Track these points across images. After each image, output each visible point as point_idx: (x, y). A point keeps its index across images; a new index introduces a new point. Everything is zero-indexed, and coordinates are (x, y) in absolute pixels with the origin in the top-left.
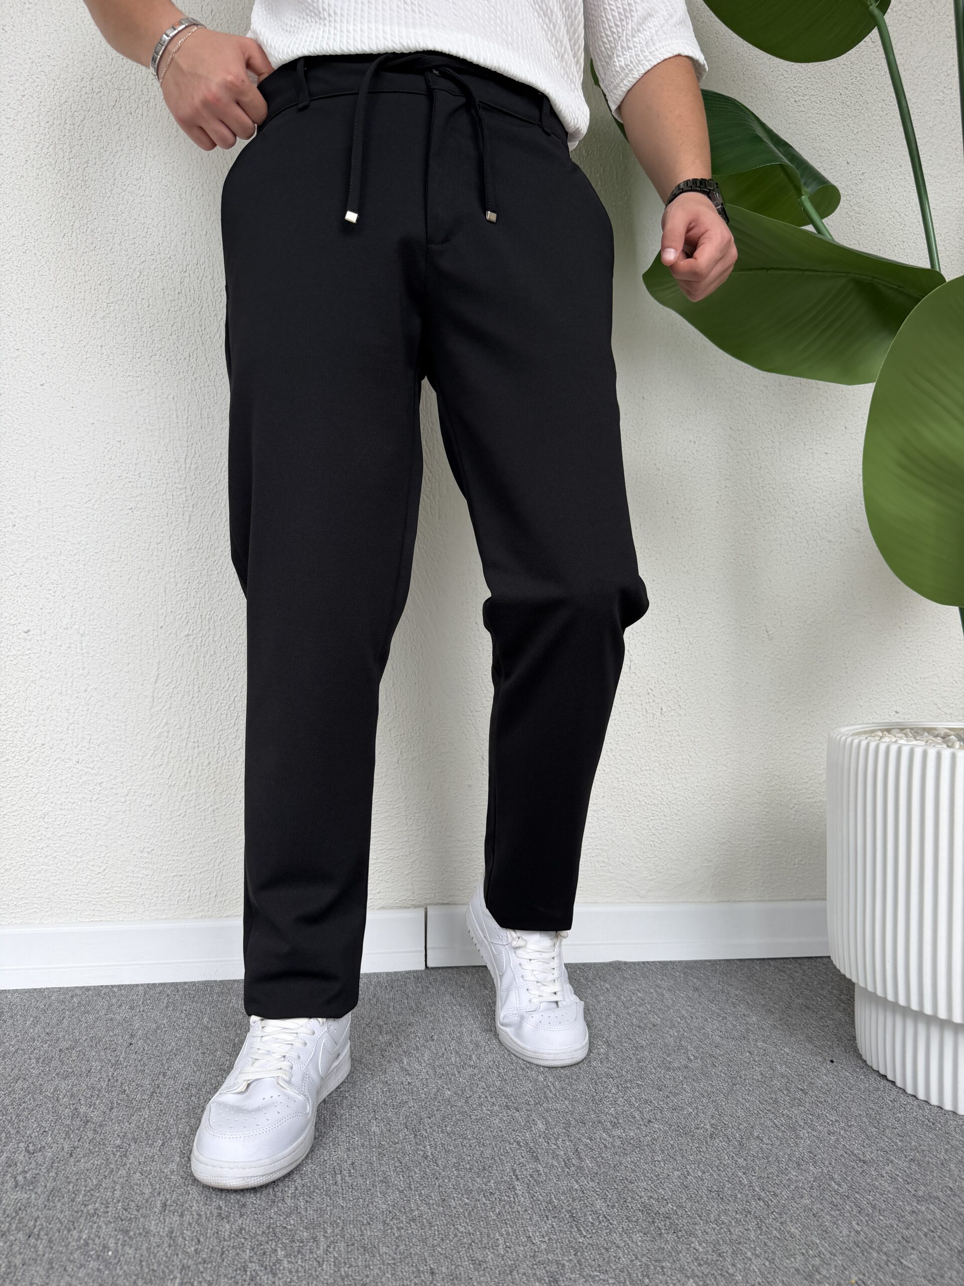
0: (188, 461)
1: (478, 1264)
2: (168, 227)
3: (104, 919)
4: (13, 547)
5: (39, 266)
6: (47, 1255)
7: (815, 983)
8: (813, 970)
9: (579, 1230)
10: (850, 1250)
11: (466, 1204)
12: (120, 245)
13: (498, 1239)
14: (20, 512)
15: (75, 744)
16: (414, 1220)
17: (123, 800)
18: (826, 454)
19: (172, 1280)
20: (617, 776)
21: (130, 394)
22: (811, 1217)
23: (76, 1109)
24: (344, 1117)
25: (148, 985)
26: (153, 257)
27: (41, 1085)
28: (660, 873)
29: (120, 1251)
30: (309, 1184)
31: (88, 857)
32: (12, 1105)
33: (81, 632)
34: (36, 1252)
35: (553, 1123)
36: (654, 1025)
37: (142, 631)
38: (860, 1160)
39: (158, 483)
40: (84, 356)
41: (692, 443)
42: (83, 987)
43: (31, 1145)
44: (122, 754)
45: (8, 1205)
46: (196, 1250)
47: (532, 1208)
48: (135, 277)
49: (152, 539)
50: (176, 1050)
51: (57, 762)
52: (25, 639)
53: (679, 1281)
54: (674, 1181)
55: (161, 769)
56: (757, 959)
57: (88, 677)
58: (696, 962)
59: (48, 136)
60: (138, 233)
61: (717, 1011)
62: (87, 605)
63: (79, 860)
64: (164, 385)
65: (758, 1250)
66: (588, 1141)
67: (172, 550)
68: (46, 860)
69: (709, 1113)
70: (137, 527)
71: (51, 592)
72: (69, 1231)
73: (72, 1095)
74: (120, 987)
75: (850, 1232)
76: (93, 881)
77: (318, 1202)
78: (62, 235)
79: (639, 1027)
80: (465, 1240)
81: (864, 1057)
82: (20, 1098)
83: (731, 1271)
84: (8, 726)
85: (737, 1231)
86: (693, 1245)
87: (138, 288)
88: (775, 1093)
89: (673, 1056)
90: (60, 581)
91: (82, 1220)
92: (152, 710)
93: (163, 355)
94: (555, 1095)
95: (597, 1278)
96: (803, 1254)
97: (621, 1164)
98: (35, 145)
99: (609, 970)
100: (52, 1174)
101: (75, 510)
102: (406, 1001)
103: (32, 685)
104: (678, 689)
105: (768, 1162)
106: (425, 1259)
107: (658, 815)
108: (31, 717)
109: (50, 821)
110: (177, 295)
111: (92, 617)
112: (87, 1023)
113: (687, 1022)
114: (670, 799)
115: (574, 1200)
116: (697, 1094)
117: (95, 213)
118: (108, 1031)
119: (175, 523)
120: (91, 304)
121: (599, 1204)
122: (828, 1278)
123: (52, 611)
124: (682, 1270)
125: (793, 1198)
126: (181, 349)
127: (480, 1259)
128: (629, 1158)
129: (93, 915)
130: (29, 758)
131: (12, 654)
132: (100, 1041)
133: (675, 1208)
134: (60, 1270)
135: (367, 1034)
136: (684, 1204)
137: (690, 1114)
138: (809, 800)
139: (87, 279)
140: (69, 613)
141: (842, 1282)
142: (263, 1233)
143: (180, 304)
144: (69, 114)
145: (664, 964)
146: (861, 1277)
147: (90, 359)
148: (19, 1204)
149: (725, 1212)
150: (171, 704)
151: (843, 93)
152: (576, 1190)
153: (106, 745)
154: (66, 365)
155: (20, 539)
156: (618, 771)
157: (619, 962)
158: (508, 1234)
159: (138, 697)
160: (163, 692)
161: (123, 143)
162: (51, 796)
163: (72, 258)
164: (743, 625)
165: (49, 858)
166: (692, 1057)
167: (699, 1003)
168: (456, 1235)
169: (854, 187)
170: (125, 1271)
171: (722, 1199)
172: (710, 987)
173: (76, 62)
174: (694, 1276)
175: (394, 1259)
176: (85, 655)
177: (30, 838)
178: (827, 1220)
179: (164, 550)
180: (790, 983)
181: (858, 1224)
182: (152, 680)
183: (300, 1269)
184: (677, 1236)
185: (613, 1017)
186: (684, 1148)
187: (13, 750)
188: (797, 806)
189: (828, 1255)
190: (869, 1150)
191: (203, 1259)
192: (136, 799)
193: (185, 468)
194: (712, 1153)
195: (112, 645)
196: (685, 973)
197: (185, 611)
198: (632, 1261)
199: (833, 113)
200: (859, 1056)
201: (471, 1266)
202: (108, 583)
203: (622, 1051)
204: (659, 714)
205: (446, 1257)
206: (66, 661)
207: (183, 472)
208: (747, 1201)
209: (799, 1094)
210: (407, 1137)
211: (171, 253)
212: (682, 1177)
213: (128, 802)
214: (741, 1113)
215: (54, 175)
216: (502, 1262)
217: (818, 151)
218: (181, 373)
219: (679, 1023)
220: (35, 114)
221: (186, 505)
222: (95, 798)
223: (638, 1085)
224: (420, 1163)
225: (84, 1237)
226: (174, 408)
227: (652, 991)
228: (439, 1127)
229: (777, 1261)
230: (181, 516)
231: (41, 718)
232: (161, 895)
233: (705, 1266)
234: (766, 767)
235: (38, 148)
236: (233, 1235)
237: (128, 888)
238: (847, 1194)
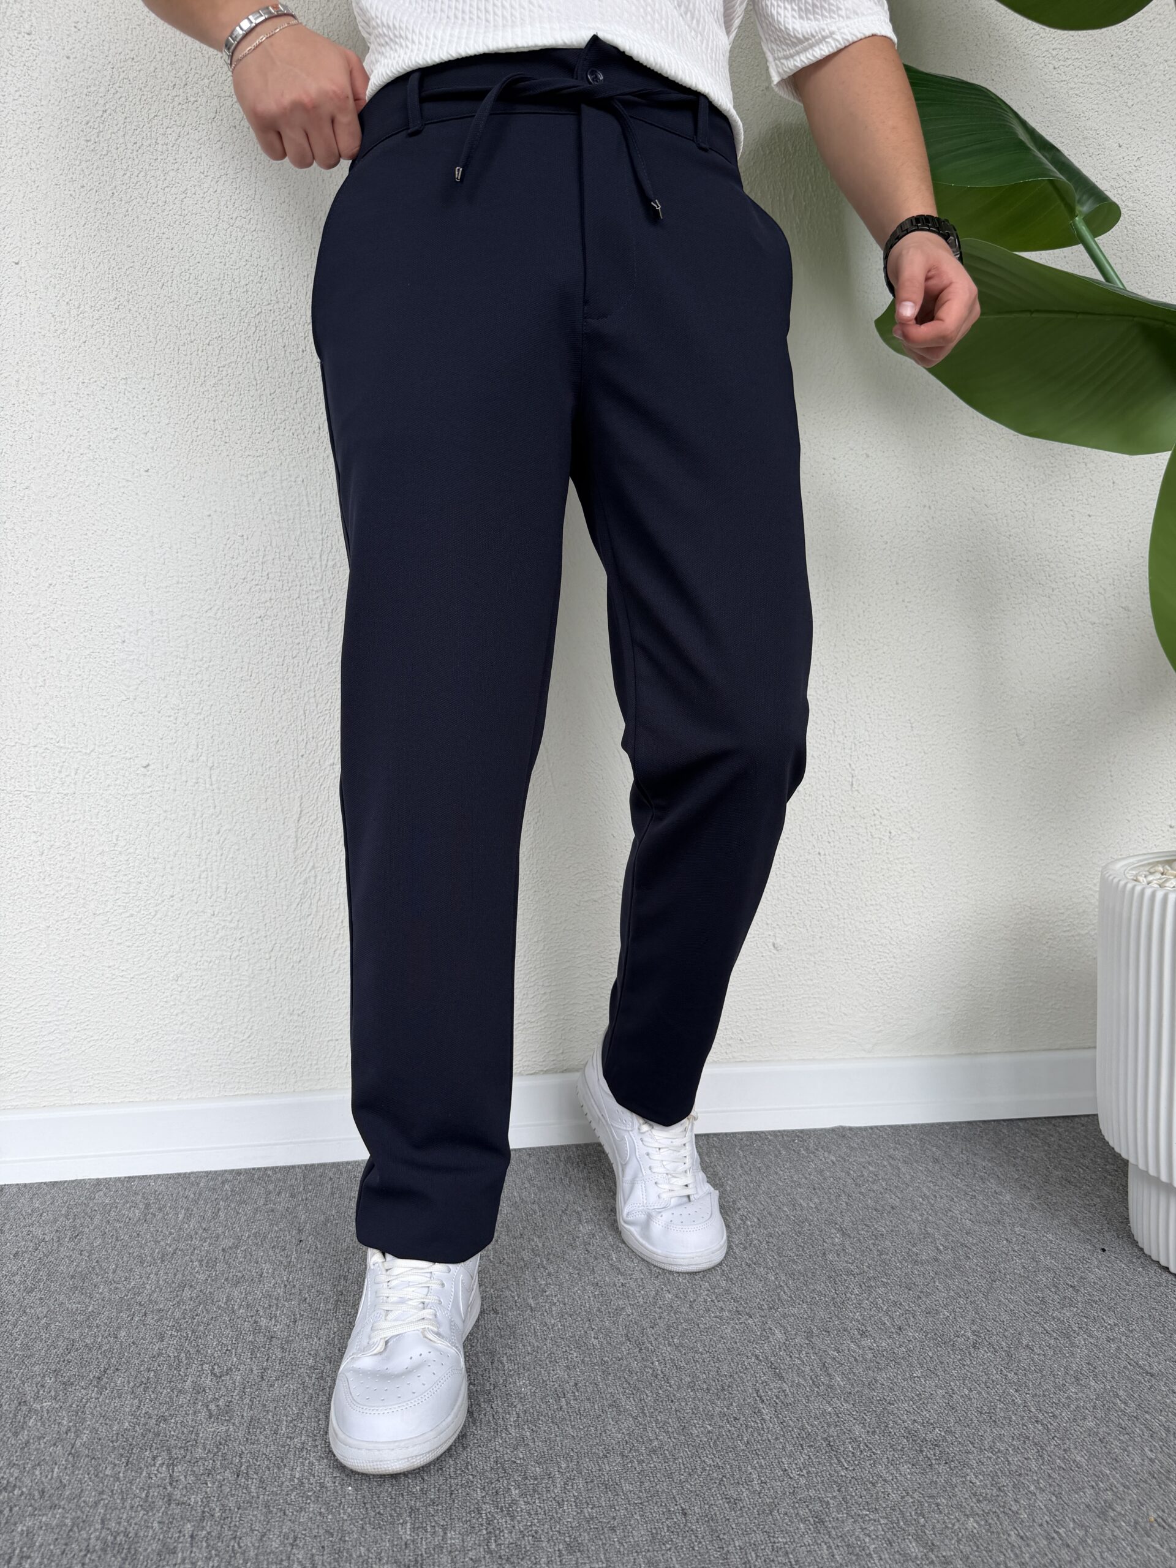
0: (324, 557)
1: (734, 1502)
2: (287, 269)
3: (250, 1091)
4: (124, 667)
5: (135, 324)
6: (261, 1497)
7: (1075, 1150)
8: (1070, 1133)
9: (840, 1461)
10: (1146, 1482)
11: (709, 1432)
12: (230, 294)
13: (751, 1474)
14: (129, 626)
15: (209, 894)
16: (654, 1451)
17: (267, 956)
18: (1090, 516)
19: (402, 1524)
20: (837, 912)
21: (250, 477)
22: (1098, 1443)
23: (255, 1322)
24: (556, 1328)
25: (306, 1166)
26: (270, 307)
27: (210, 1293)
28: (890, 1023)
29: (340, 1492)
30: (531, 1410)
31: (230, 1023)
32: (185, 1319)
33: (210, 765)
34: (250, 1493)
35: (793, 1333)
36: (892, 1208)
37: (280, 761)
38: (1147, 1373)
39: (290, 585)
40: (195, 434)
41: (927, 509)
42: (233, 1170)
43: (216, 1367)
44: (263, 904)
45: (207, 1439)
46: (422, 1490)
47: (784, 1436)
48: (251, 332)
49: (286, 653)
50: (353, 1247)
51: (189, 916)
52: (145, 775)
53: (958, 1521)
54: (939, 1400)
55: (309, 919)
56: (1004, 1120)
57: (220, 817)
58: (932, 1125)
59: (136, 162)
60: (251, 278)
61: (964, 1188)
62: (215, 732)
63: (220, 1026)
64: (291, 465)
65: (1042, 1484)
66: (835, 1353)
67: (310, 664)
68: (181, 1028)
69: (969, 1317)
70: (269, 639)
71: (172, 719)
72: (279, 1468)
73: (248, 1306)
74: (274, 1169)
75: (1143, 1460)
76: (236, 1050)
77: (545, 1431)
78: (160, 285)
79: (876, 1210)
80: (715, 1475)
81: (1140, 1245)
82: (191, 1310)
83: (1014, 1508)
84: (130, 876)
85: (1015, 1460)
86: (968, 1478)
87: (254, 346)
88: (1042, 1290)
89: (920, 1246)
90: (182, 706)
91: (291, 1456)
92: (297, 853)
93: (288, 428)
94: (791, 1297)
95: (867, 1518)
96: (1093, 1487)
97: (876, 1381)
98: (122, 173)
99: (832, 1138)
100: (247, 1401)
101: (194, 620)
102: (603, 1181)
103: (156, 827)
104: (910, 808)
105: (1043, 1376)
106: (674, 1497)
107: (886, 957)
108: (156, 865)
109: (184, 983)
110: (301, 353)
111: (221, 747)
112: (246, 1215)
113: (930, 1203)
114: (901, 938)
115: (829, 1426)
116: (952, 1293)
117: (198, 256)
118: (271, 1225)
119: (312, 633)
120: (200, 369)
121: (857, 1430)
122: (1124, 1516)
123: (174, 741)
124: (959, 1507)
125: (1075, 1420)
126: (309, 419)
127: (735, 1497)
128: (884, 1375)
129: (239, 1088)
130: (156, 912)
131: (131, 792)
132: (265, 1237)
133: (943, 1434)
134: (279, 1514)
135: (565, 1223)
136: (953, 1429)
137: (947, 1318)
138: (1067, 934)
139: (193, 338)
140: (194, 742)
141: (1140, 1520)
142: (492, 1468)
143: (305, 365)
144: (162, 131)
145: (896, 1129)
146: (1160, 1513)
147: (202, 437)
148: (218, 1438)
149: (1000, 1437)
150: (317, 845)
151: (1115, 54)
152: (830, 1413)
153: (244, 894)
154: (173, 445)
155: (132, 658)
156: (839, 907)
157: (843, 1128)
158: (761, 1466)
159: (280, 838)
160: (307, 831)
161: (227, 165)
162: (184, 954)
163: (174, 313)
164: (989, 729)
165: (185, 1025)
166: (941, 1248)
167: (941, 1178)
168: (704, 1469)
169: (1127, 177)
170: (349, 1515)
171: (995, 1421)
172: (952, 1157)
173: (165, 64)
174: (974, 1514)
175: (639, 1497)
176: (216, 791)
177: (162, 1004)
178: (1116, 1446)
179: (301, 664)
180: (1045, 1151)
181: (1151, 1451)
182: (295, 817)
183: (539, 1511)
184: (950, 1467)
185: (844, 1197)
186: (946, 1360)
187: (137, 903)
188: (1051, 941)
189: (1121, 1488)
190: (1156, 1359)
191: (431, 1500)
192: (282, 955)
193: (321, 566)
194: (977, 1366)
195: (247, 778)
196: (921, 1140)
197: (328, 736)
198: (903, 1497)
199: (1102, 82)
200: (1135, 1243)
201: (727, 1505)
202: (238, 706)
203: (859, 1240)
204: (886, 838)
205: (697, 1495)
206: (194, 799)
207: (319, 571)
208: (1023, 1425)
209: (1069, 1292)
210: (631, 1351)
211: (292, 301)
212: (947, 1396)
213: (273, 959)
214: (1005, 1317)
215: (147, 210)
216: (760, 1500)
217: (1082, 132)
218: (310, 451)
219: (921, 1204)
220: (121, 133)
221: (324, 610)
222: (235, 955)
223: (884, 1283)
224: (651, 1384)
225: (297, 1476)
226: (304, 493)
227: (886, 1163)
228: (664, 1338)
229: (1065, 1497)
230: (318, 624)
231: (169, 866)
232: (315, 1062)
233: (985, 1502)
234: (1015, 896)
235: (126, 177)
236: (459, 1472)
237: (277, 1056)
238: (1135, 1415)
